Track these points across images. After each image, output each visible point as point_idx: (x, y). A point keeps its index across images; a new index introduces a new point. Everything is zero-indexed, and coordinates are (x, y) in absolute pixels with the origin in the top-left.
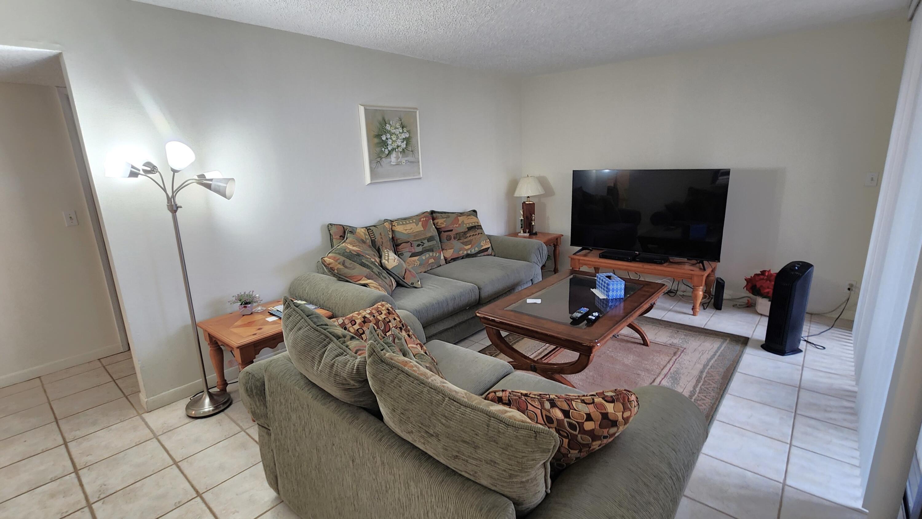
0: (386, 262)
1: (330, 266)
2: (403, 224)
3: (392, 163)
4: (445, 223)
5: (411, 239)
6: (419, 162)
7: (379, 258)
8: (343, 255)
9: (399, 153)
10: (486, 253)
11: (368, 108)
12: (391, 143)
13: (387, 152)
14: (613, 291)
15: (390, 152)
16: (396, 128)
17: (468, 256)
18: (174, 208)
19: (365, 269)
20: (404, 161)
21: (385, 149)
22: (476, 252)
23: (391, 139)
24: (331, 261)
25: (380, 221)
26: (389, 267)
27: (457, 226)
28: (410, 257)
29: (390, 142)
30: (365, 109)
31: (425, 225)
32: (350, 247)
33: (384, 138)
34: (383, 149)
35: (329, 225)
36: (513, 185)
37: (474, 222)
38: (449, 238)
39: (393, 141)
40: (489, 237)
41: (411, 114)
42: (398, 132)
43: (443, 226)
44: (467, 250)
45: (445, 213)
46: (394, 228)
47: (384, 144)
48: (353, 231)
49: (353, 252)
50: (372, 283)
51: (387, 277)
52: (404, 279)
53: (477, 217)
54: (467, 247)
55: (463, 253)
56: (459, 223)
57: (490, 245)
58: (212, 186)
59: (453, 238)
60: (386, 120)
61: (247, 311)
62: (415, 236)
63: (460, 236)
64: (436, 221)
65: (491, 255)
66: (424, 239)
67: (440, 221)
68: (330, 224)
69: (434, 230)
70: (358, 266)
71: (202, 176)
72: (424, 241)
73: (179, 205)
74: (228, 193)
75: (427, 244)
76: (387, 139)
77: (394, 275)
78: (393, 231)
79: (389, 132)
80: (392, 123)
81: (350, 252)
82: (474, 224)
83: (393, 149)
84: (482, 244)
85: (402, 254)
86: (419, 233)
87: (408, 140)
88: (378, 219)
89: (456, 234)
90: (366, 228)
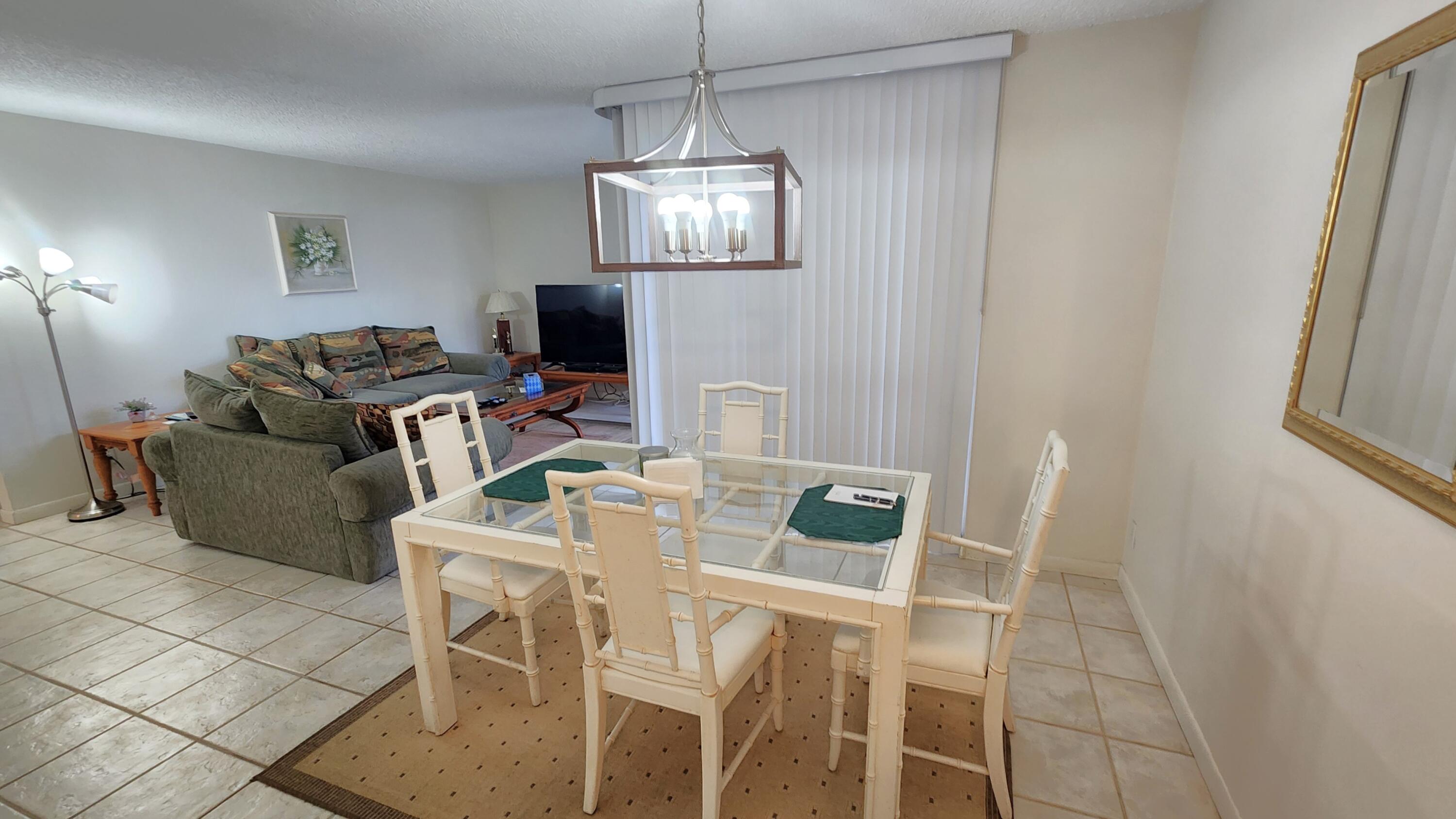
0: (309, 373)
1: (239, 373)
2: (334, 338)
3: (316, 274)
4: (391, 339)
5: (344, 354)
6: (352, 273)
7: (301, 369)
8: (254, 363)
9: (325, 264)
10: (442, 370)
11: (277, 215)
12: (313, 252)
13: (308, 262)
14: (530, 386)
15: (312, 262)
16: (318, 237)
17: (420, 373)
18: (45, 312)
19: (280, 376)
20: (331, 271)
21: (305, 258)
22: (430, 369)
23: (312, 248)
24: (239, 368)
25: (305, 335)
26: (313, 377)
27: (407, 341)
28: (344, 372)
29: (311, 251)
30: (277, 218)
31: (363, 339)
32: (262, 357)
33: (303, 247)
34: (303, 259)
35: (238, 337)
36: (483, 302)
37: (429, 339)
38: (396, 355)
39: (315, 251)
40: (447, 355)
41: (338, 222)
42: (321, 241)
43: (388, 342)
44: (418, 367)
45: (391, 328)
46: (322, 342)
47: (305, 253)
48: (267, 343)
49: (266, 361)
50: (290, 390)
51: (309, 386)
52: (332, 389)
53: (434, 334)
54: (419, 364)
55: (414, 370)
56: (409, 339)
57: (447, 362)
58: (92, 292)
59: (401, 354)
60: (305, 229)
61: (137, 418)
62: (349, 350)
63: (408, 353)
64: (379, 337)
65: (448, 372)
66: (362, 354)
67: (385, 338)
68: (240, 336)
69: (375, 345)
70: (273, 374)
71: (78, 282)
72: (361, 356)
73: (51, 308)
74: (111, 298)
75: (365, 359)
76: (307, 248)
77: (319, 386)
78: (320, 345)
79: (309, 241)
80: (313, 232)
81: (263, 361)
82: (428, 341)
83: (316, 259)
84: (437, 361)
85: (334, 369)
86: (354, 348)
87: (335, 250)
88: (303, 333)
89: (405, 350)
90: (286, 341)
